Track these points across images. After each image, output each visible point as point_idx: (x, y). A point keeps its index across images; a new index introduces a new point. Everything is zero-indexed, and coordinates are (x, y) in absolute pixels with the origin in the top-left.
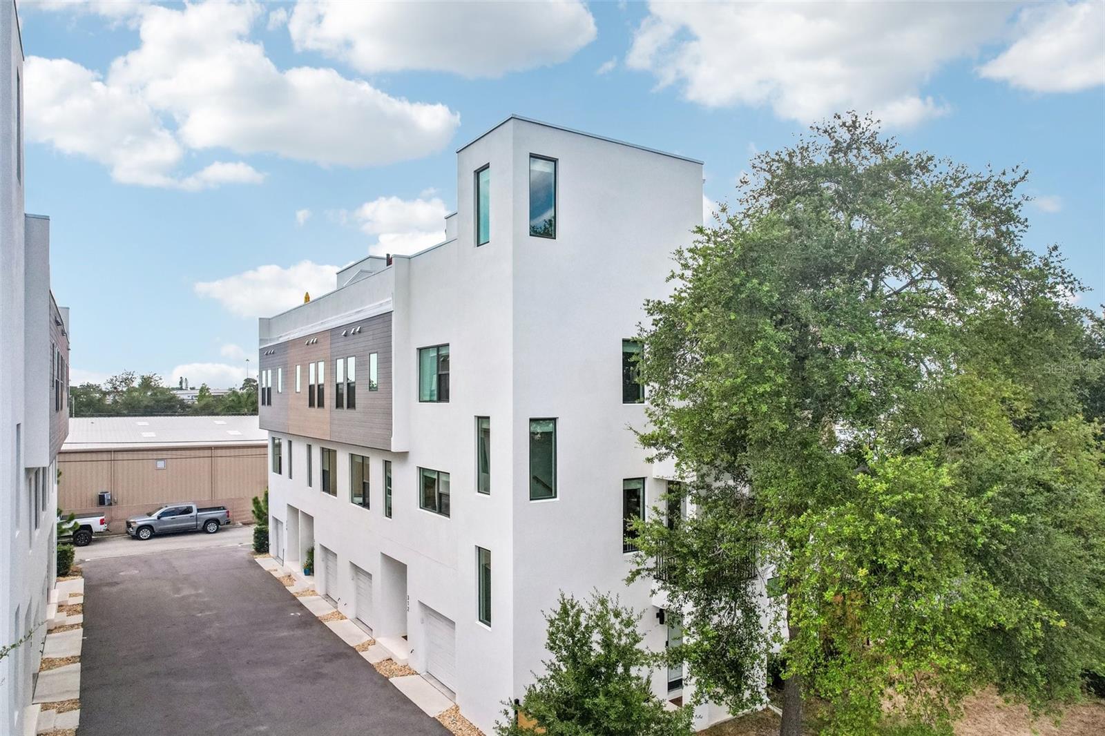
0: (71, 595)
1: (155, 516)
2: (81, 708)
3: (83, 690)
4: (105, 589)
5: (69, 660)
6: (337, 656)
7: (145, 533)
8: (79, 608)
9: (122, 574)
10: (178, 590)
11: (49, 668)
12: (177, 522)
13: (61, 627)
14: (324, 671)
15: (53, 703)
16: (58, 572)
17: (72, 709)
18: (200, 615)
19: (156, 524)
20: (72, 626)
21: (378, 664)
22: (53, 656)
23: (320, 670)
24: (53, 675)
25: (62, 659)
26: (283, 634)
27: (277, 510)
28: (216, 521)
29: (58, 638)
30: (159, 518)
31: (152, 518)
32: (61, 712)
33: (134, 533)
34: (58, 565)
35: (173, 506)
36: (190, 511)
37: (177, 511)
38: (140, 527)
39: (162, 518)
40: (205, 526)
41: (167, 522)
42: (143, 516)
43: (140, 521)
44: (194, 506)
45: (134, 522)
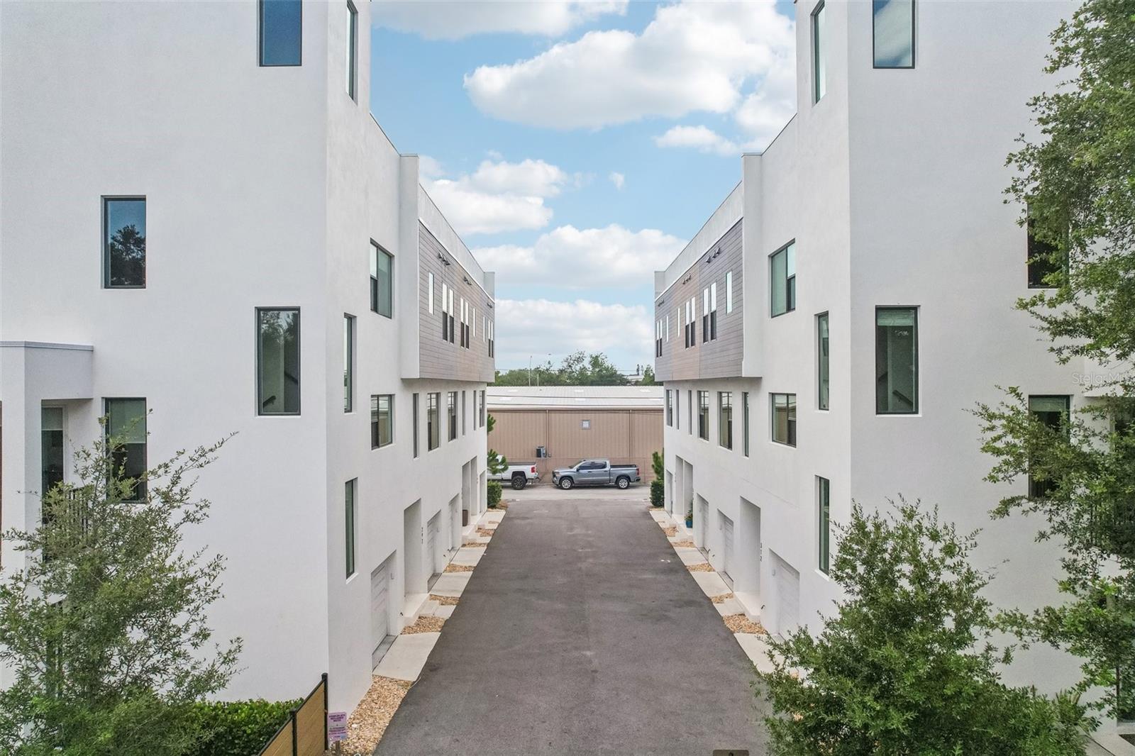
0: (490, 522)
1: (575, 469)
2: (458, 605)
3: (466, 591)
4: (518, 522)
5: (466, 569)
6: (690, 603)
7: (566, 484)
8: (492, 532)
9: (535, 512)
10: (571, 529)
11: (450, 572)
12: (592, 475)
13: (472, 544)
14: (670, 614)
15: (441, 597)
16: (488, 504)
17: (451, 604)
18: (580, 550)
19: (575, 475)
20: (480, 544)
21: (728, 617)
22: (457, 564)
23: (666, 614)
24: (451, 577)
25: (461, 567)
26: (645, 576)
27: (670, 465)
28: (627, 478)
29: (466, 551)
30: (578, 470)
31: (572, 470)
32: (442, 604)
33: (558, 483)
34: (488, 498)
35: (589, 461)
36: (604, 466)
37: (593, 466)
38: (563, 478)
39: (581, 471)
40: (617, 482)
41: (584, 475)
42: (566, 468)
43: (563, 472)
44: (608, 462)
45: (558, 473)
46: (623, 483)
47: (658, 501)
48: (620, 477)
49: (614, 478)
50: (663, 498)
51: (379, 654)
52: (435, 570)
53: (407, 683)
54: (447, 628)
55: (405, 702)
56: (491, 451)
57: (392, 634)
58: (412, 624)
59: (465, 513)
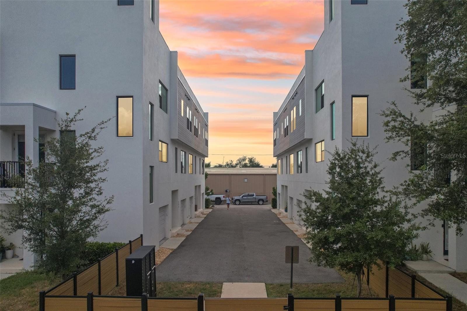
1: (241, 197)
2: (192, 232)
3: (196, 228)
5: (196, 223)
6: (284, 231)
7: (237, 203)
8: (206, 214)
11: (190, 223)
12: (249, 199)
13: (199, 217)
15: (186, 229)
16: (205, 207)
17: (190, 231)
19: (241, 199)
20: (202, 217)
21: (299, 235)
24: (190, 225)
25: (194, 222)
26: (267, 225)
27: (279, 190)
28: (263, 200)
29: (196, 218)
30: (242, 197)
31: (240, 197)
32: (186, 231)
33: (234, 202)
34: (206, 204)
35: (247, 194)
36: (253, 195)
37: (249, 195)
38: (236, 200)
39: (243, 197)
40: (258, 202)
41: (245, 199)
42: (238, 196)
43: (236, 198)
44: (255, 194)
45: (234, 198)
46: (261, 202)
47: (274, 206)
48: (259, 200)
49: (257, 200)
50: (276, 205)
51: (162, 242)
52: (184, 223)
53: (173, 249)
54: (188, 237)
55: (171, 253)
56: (207, 187)
57: (167, 237)
58: (175, 235)
59: (196, 206)
